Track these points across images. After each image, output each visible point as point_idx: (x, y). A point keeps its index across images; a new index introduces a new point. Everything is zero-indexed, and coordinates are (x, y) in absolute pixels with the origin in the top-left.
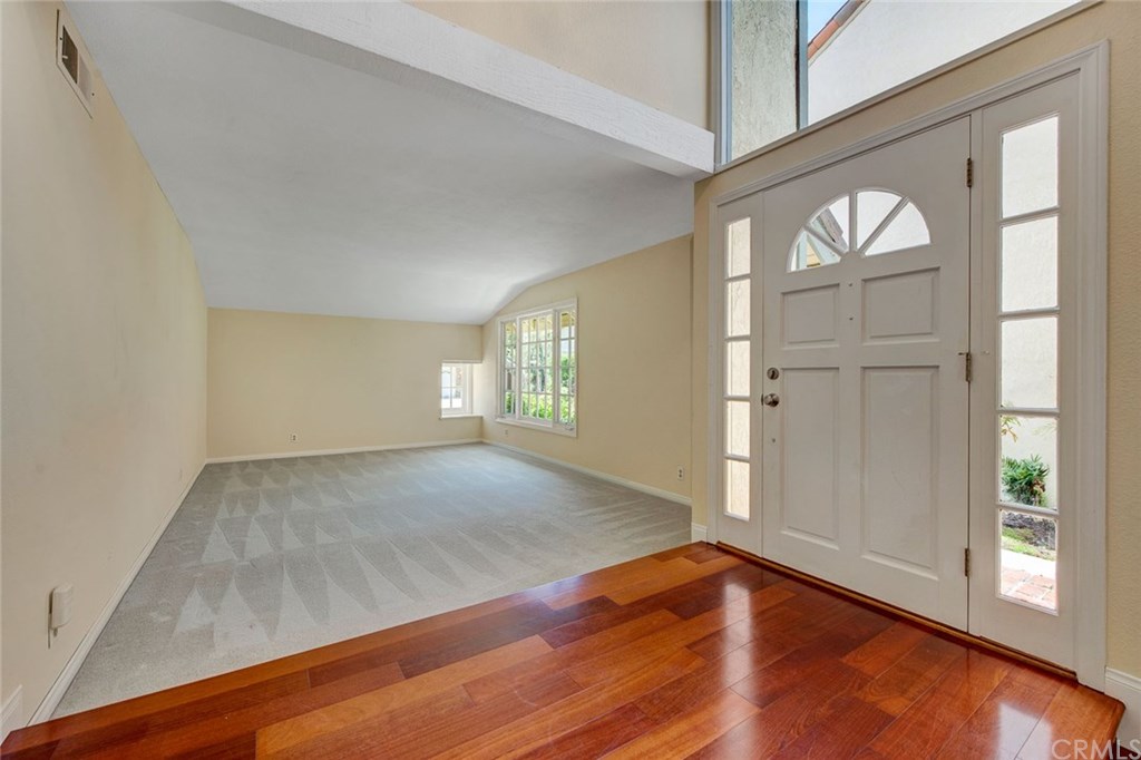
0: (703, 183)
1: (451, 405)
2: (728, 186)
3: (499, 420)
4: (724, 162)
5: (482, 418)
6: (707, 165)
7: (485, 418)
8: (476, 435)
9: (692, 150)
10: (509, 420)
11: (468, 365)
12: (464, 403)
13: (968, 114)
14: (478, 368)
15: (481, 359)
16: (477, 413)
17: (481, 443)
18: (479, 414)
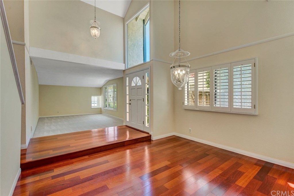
0: (124, 71)
1: (94, 105)
2: (127, 72)
3: (104, 108)
4: (126, 68)
5: (101, 108)
6: (124, 69)
7: (102, 108)
8: (100, 111)
9: (122, 67)
10: (106, 108)
11: (98, 96)
12: (97, 105)
13: (143, 70)
14: (100, 97)
15: (101, 95)
16: (100, 107)
17: (101, 113)
18: (101, 107)
